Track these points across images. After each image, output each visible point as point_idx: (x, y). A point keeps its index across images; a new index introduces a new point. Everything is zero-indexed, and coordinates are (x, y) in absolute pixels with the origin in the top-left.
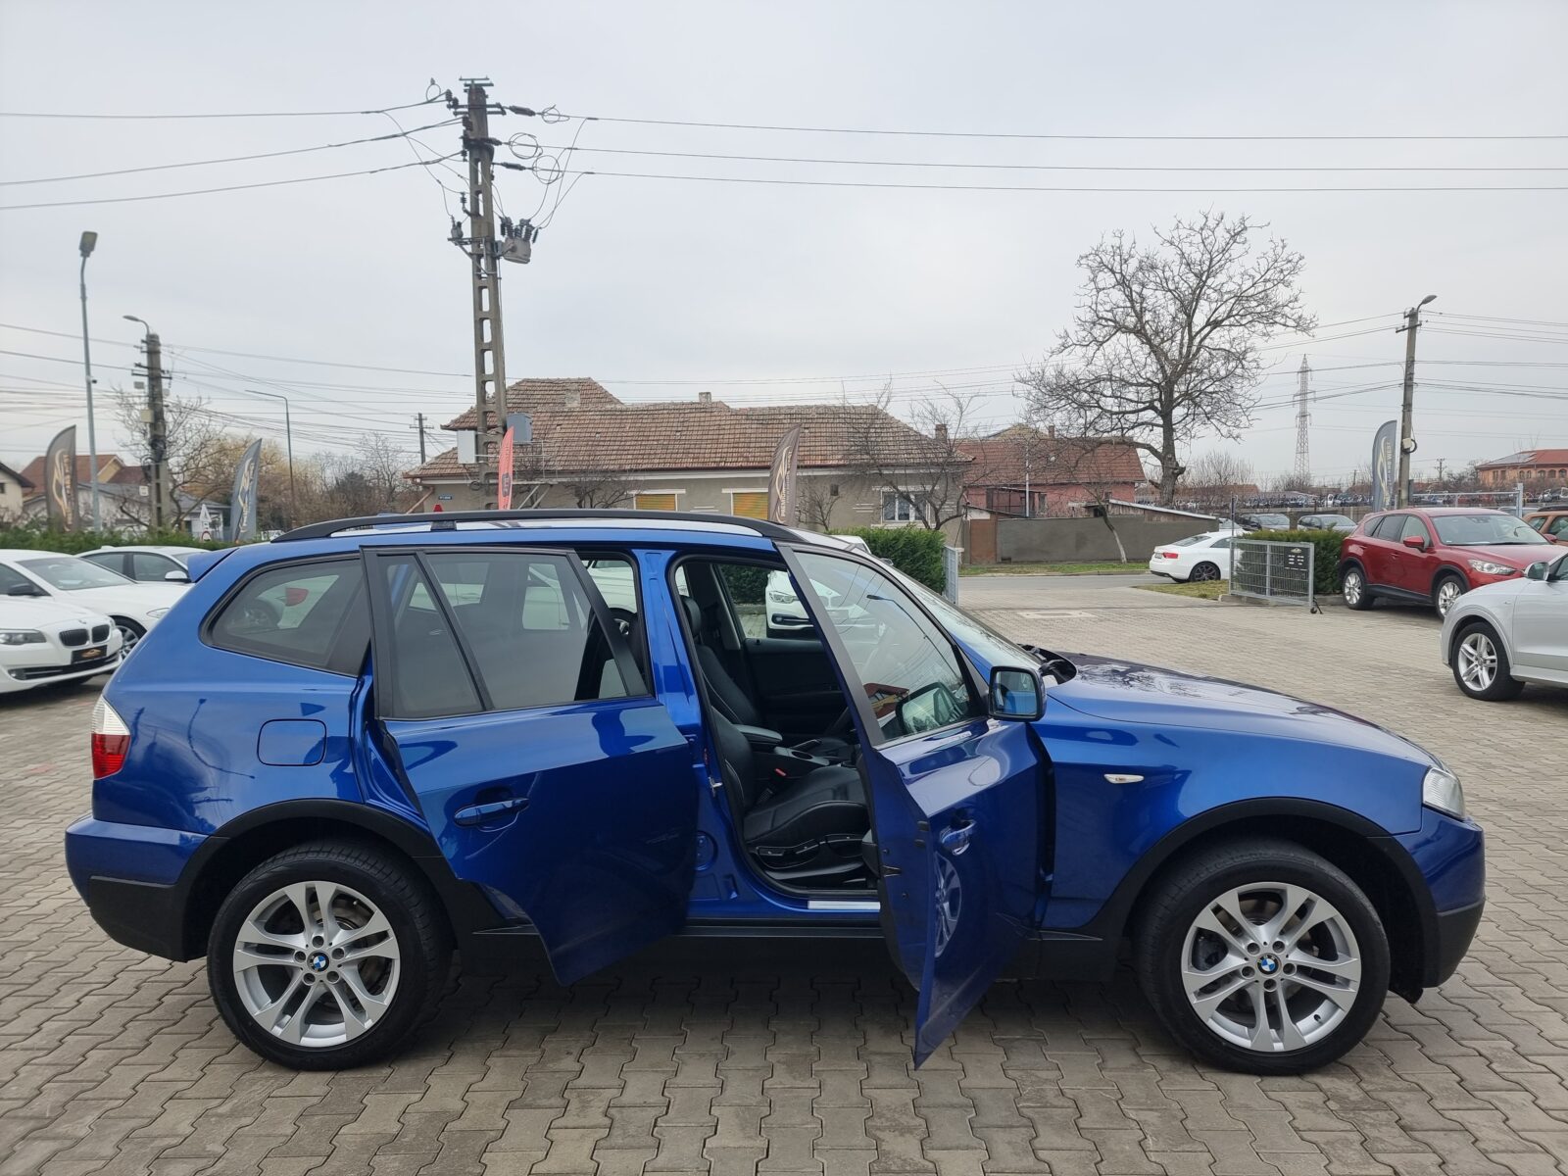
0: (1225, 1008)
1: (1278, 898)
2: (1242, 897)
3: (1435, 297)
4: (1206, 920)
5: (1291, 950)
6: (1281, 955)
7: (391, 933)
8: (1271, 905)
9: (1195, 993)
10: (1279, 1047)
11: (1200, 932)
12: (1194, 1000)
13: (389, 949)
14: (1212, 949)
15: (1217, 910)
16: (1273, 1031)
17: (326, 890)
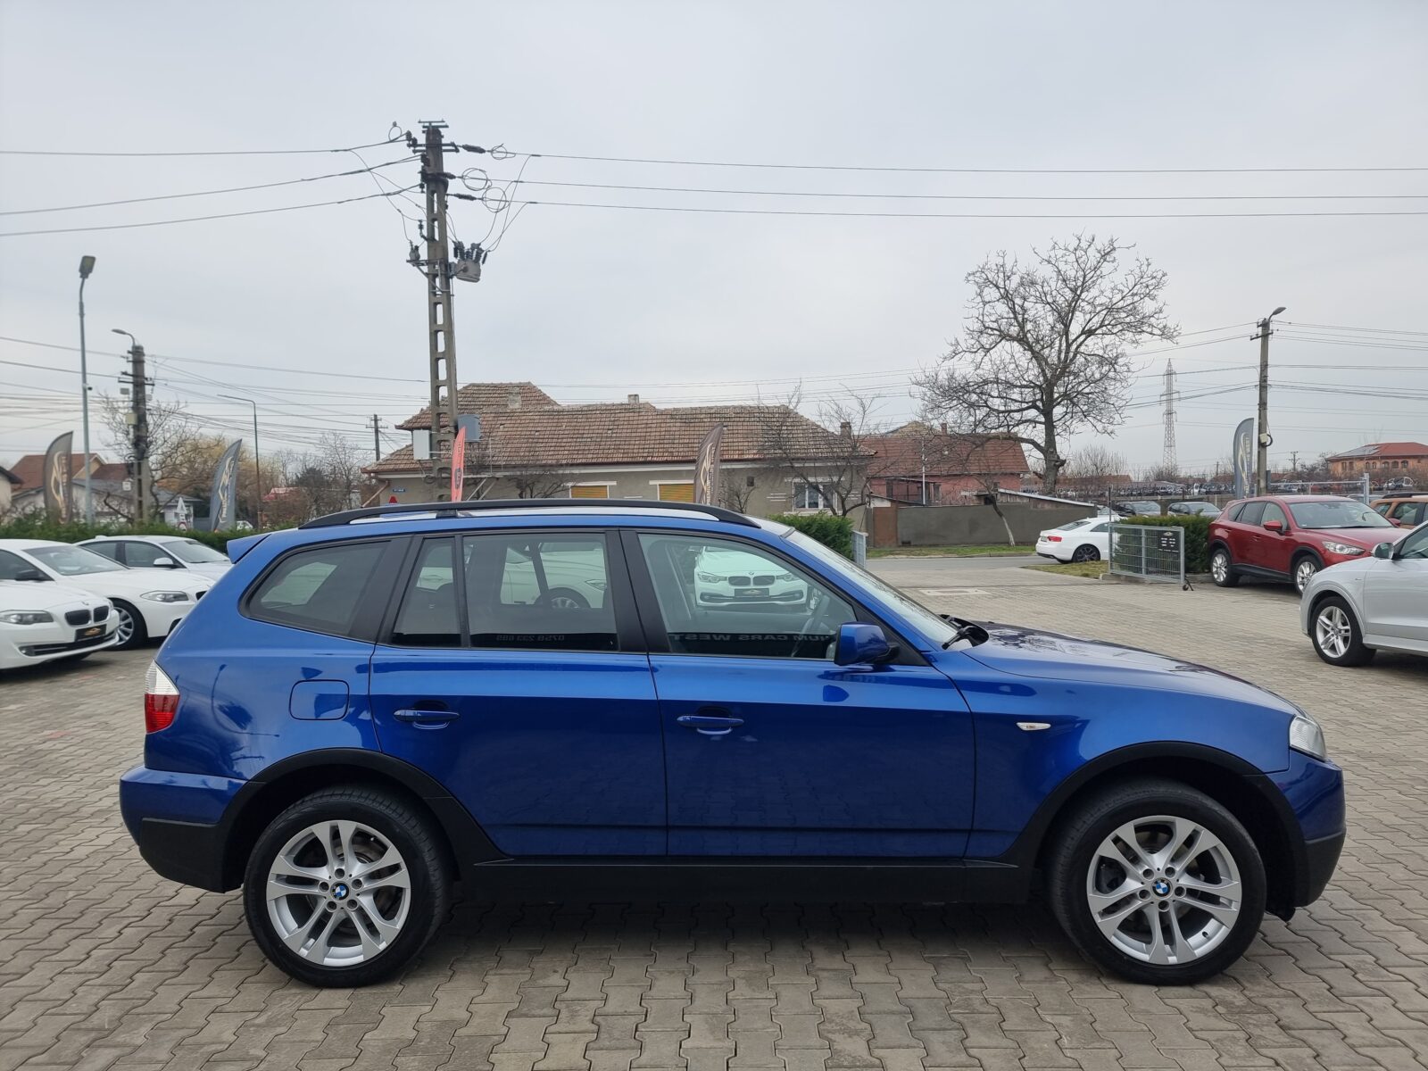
0: (1125, 927)
1: (1168, 831)
2: (1138, 829)
3: (1284, 309)
4: (1107, 849)
5: (1181, 875)
6: (1172, 879)
7: (403, 865)
8: (1162, 836)
9: (1099, 913)
10: (1173, 960)
11: (1102, 860)
12: (1098, 920)
13: (402, 879)
14: (1113, 875)
15: (1117, 840)
16: (1168, 947)
17: (347, 828)
